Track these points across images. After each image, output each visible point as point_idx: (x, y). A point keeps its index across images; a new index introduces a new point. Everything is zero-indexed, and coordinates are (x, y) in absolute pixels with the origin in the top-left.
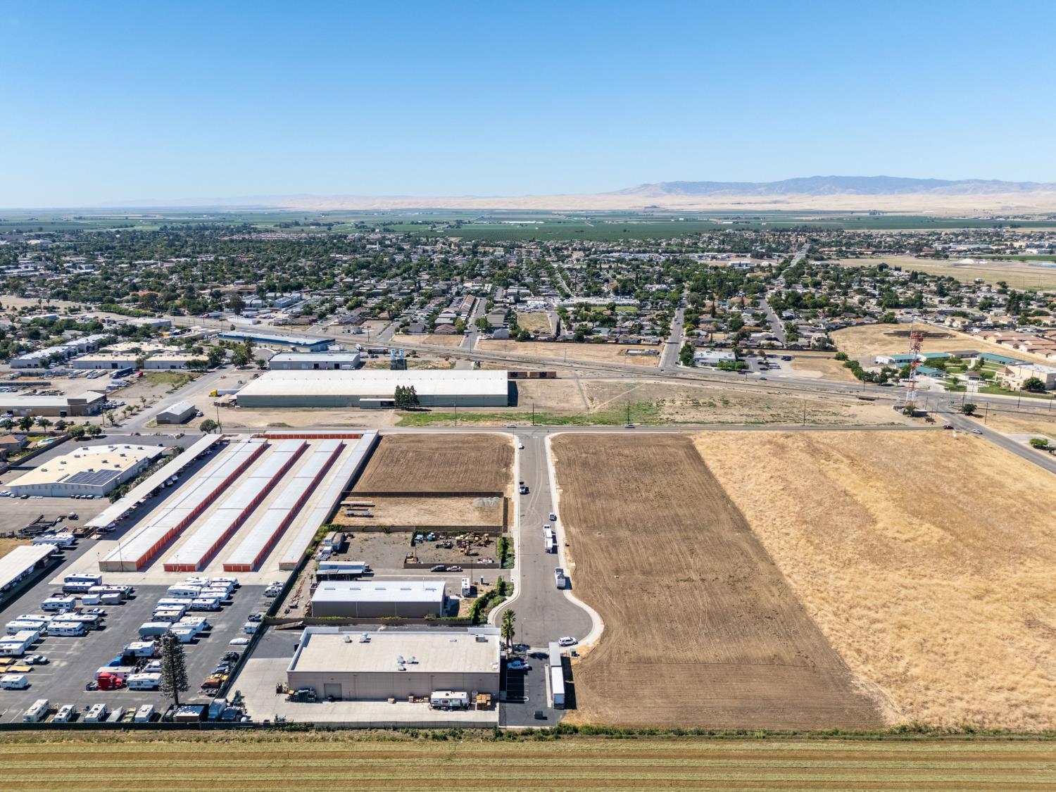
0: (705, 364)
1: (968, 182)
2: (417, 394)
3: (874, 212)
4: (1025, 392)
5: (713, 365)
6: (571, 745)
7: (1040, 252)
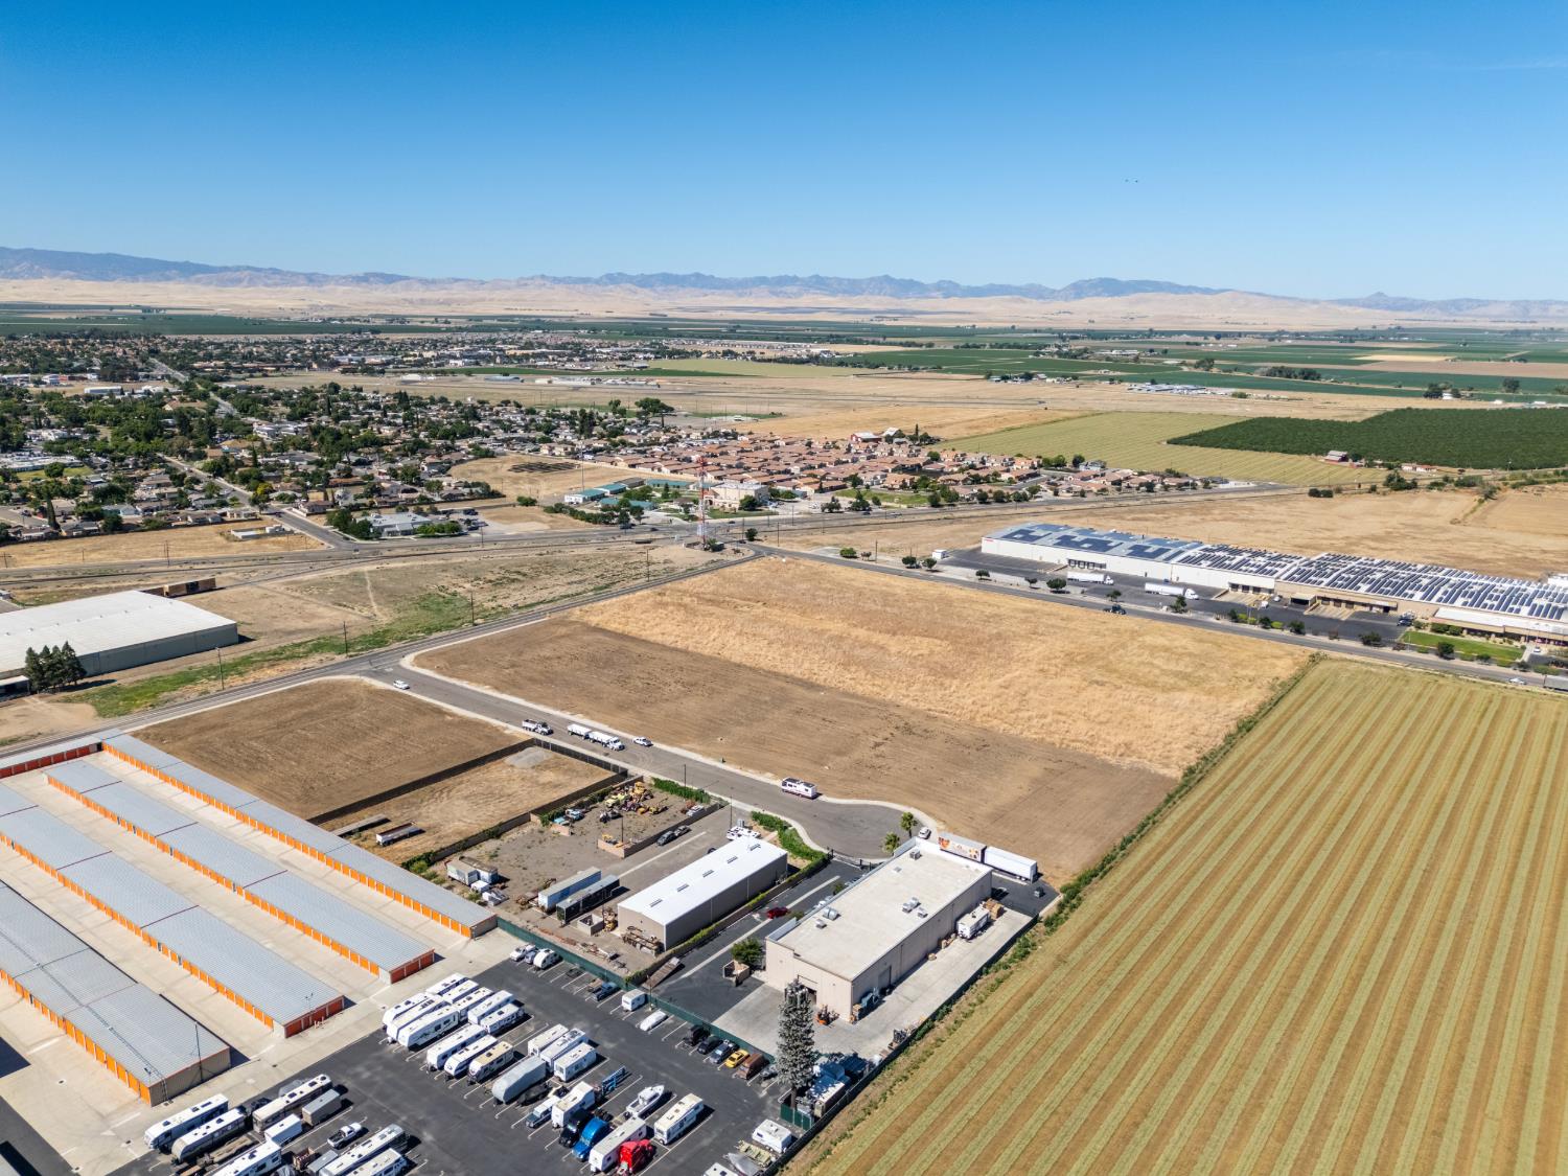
0: (393, 533)
1: (238, 269)
2: (78, 654)
3: (147, 309)
4: (742, 512)
5: (406, 533)
6: (1095, 898)
7: (466, 364)
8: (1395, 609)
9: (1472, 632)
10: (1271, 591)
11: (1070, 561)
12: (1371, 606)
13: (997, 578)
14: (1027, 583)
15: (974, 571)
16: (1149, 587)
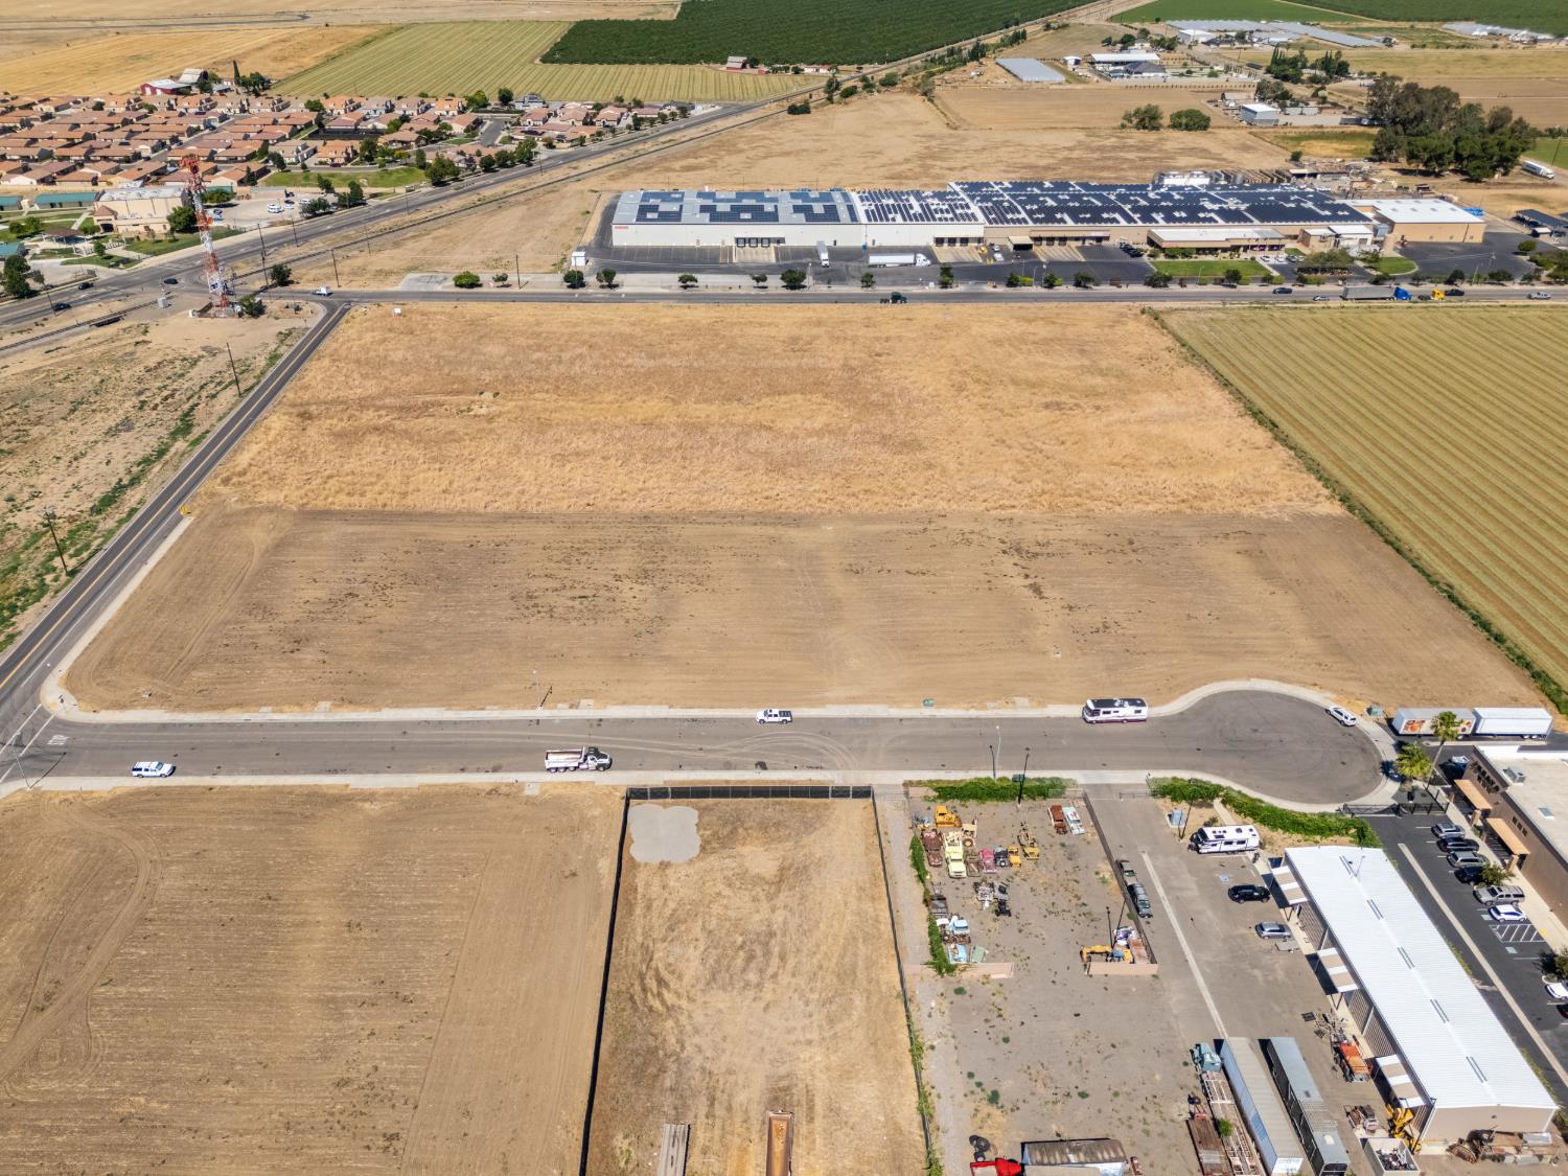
8: (1107, 238)
9: (1201, 251)
10: (979, 240)
11: (737, 240)
12: (1084, 239)
13: (707, 281)
14: (755, 283)
15: (675, 277)
16: (874, 259)
